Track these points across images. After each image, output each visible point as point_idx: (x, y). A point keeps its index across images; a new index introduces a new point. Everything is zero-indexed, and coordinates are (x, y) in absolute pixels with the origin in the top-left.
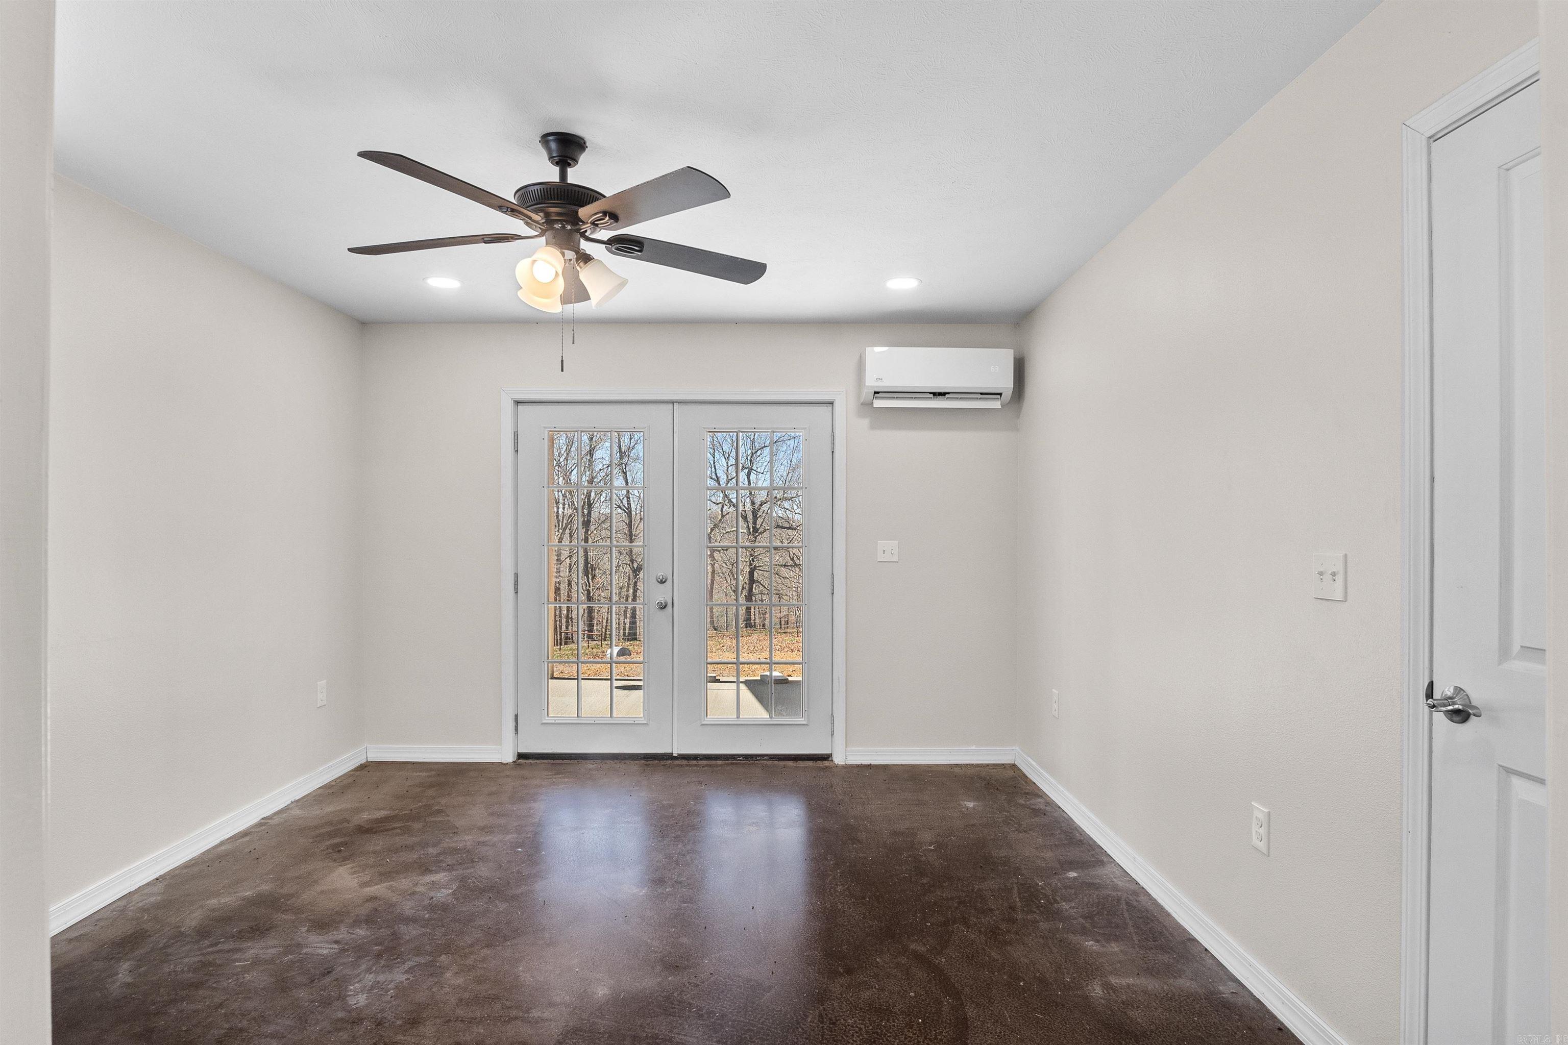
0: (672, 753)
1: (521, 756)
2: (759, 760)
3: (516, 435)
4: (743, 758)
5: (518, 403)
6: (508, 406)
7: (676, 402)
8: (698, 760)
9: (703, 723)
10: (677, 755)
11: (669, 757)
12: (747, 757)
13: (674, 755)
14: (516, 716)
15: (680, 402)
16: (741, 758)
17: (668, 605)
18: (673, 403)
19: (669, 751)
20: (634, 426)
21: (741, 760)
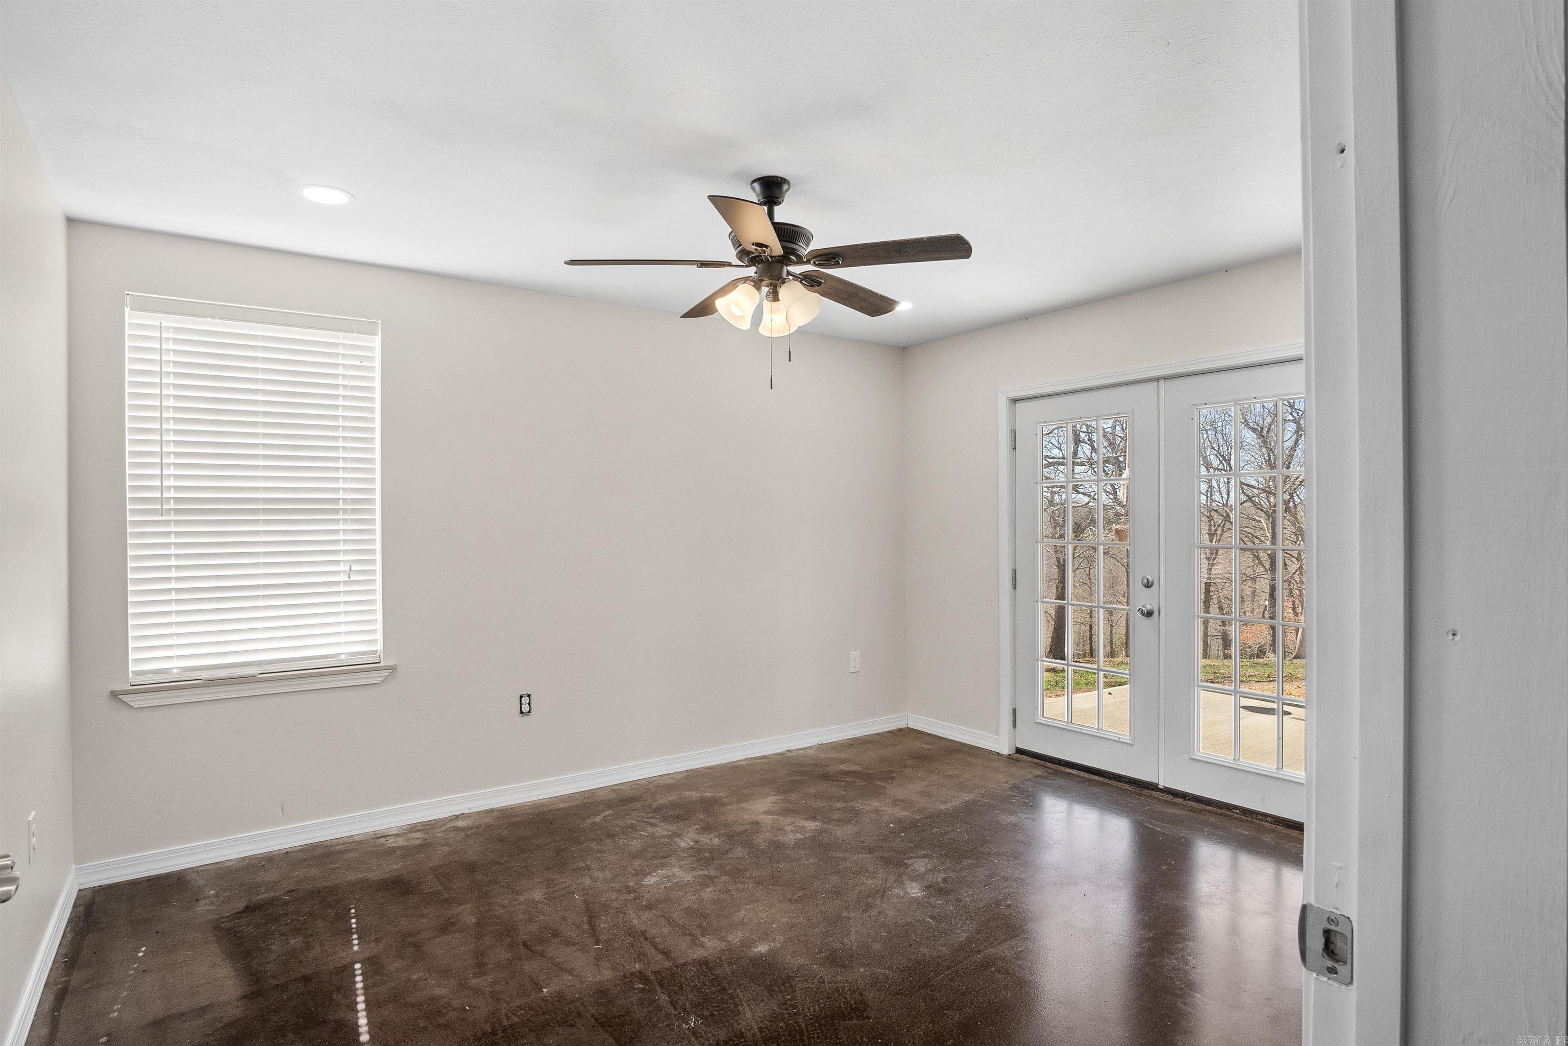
0: (1158, 784)
1: (1019, 751)
2: (1260, 820)
3: (1013, 435)
4: (1240, 811)
5: (1015, 401)
6: (1003, 405)
7: (1161, 378)
8: (1186, 800)
9: (1192, 757)
10: (1163, 788)
11: (1153, 787)
12: (1245, 811)
13: (1159, 787)
14: (1014, 711)
15: (1166, 378)
16: (1238, 811)
17: (1154, 613)
18: (1157, 379)
19: (1155, 781)
20: (1118, 412)
21: (1237, 814)
